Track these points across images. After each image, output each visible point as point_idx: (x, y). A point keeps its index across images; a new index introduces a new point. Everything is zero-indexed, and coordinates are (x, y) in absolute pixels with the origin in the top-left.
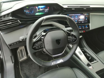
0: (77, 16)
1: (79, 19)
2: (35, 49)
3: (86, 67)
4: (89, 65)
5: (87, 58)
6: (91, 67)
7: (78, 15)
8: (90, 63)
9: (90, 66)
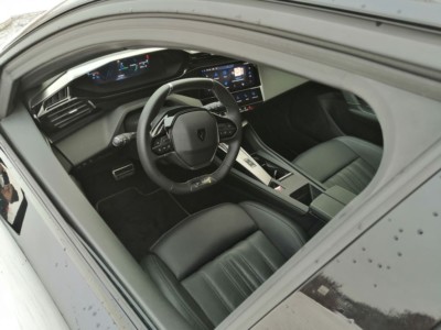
0: (227, 70)
1: (233, 77)
2: (156, 152)
3: (270, 189)
4: (273, 185)
5: (269, 171)
6: (279, 188)
7: (228, 67)
8: (276, 182)
9: (277, 185)
